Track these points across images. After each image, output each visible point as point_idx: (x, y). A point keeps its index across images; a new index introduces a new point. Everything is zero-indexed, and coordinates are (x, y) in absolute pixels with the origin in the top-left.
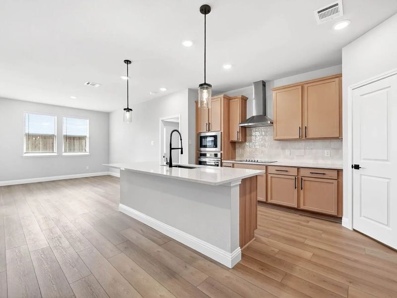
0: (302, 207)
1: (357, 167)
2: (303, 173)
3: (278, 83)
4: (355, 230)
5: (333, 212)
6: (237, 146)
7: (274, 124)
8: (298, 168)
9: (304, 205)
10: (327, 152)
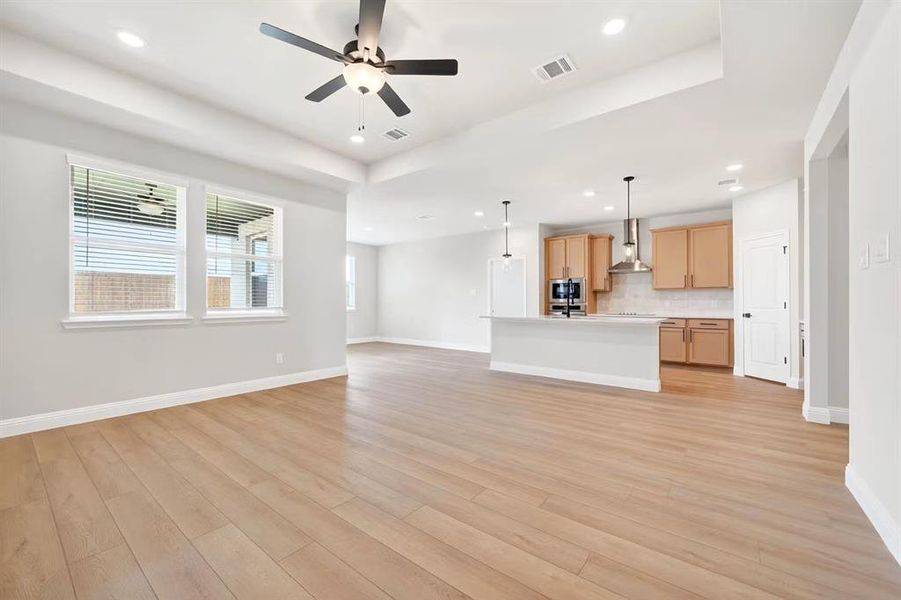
0: (691, 361)
1: (748, 316)
2: (692, 324)
3: (656, 225)
4: (746, 376)
5: (724, 363)
6: (598, 295)
7: (654, 271)
8: (687, 320)
9: (693, 357)
10: (714, 303)
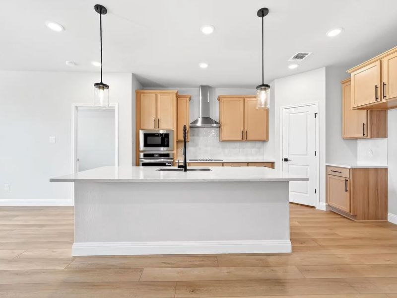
1: (286, 160)
3: (219, 92)
10: (254, 151)
